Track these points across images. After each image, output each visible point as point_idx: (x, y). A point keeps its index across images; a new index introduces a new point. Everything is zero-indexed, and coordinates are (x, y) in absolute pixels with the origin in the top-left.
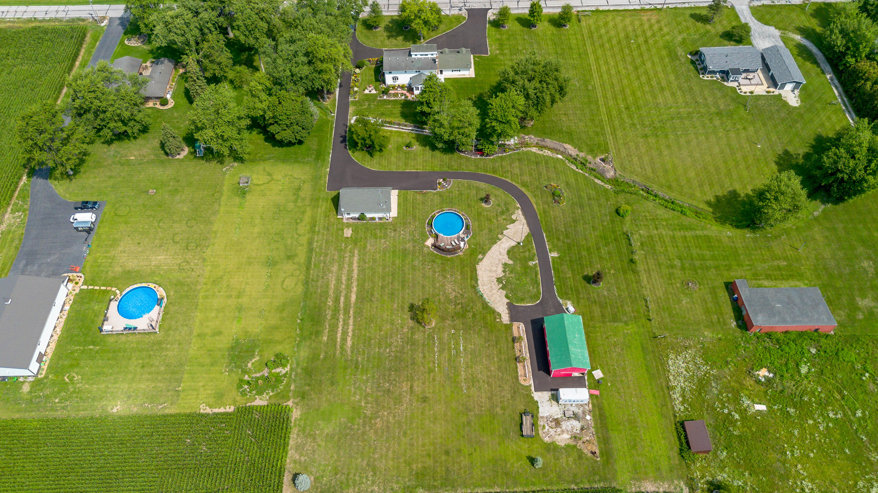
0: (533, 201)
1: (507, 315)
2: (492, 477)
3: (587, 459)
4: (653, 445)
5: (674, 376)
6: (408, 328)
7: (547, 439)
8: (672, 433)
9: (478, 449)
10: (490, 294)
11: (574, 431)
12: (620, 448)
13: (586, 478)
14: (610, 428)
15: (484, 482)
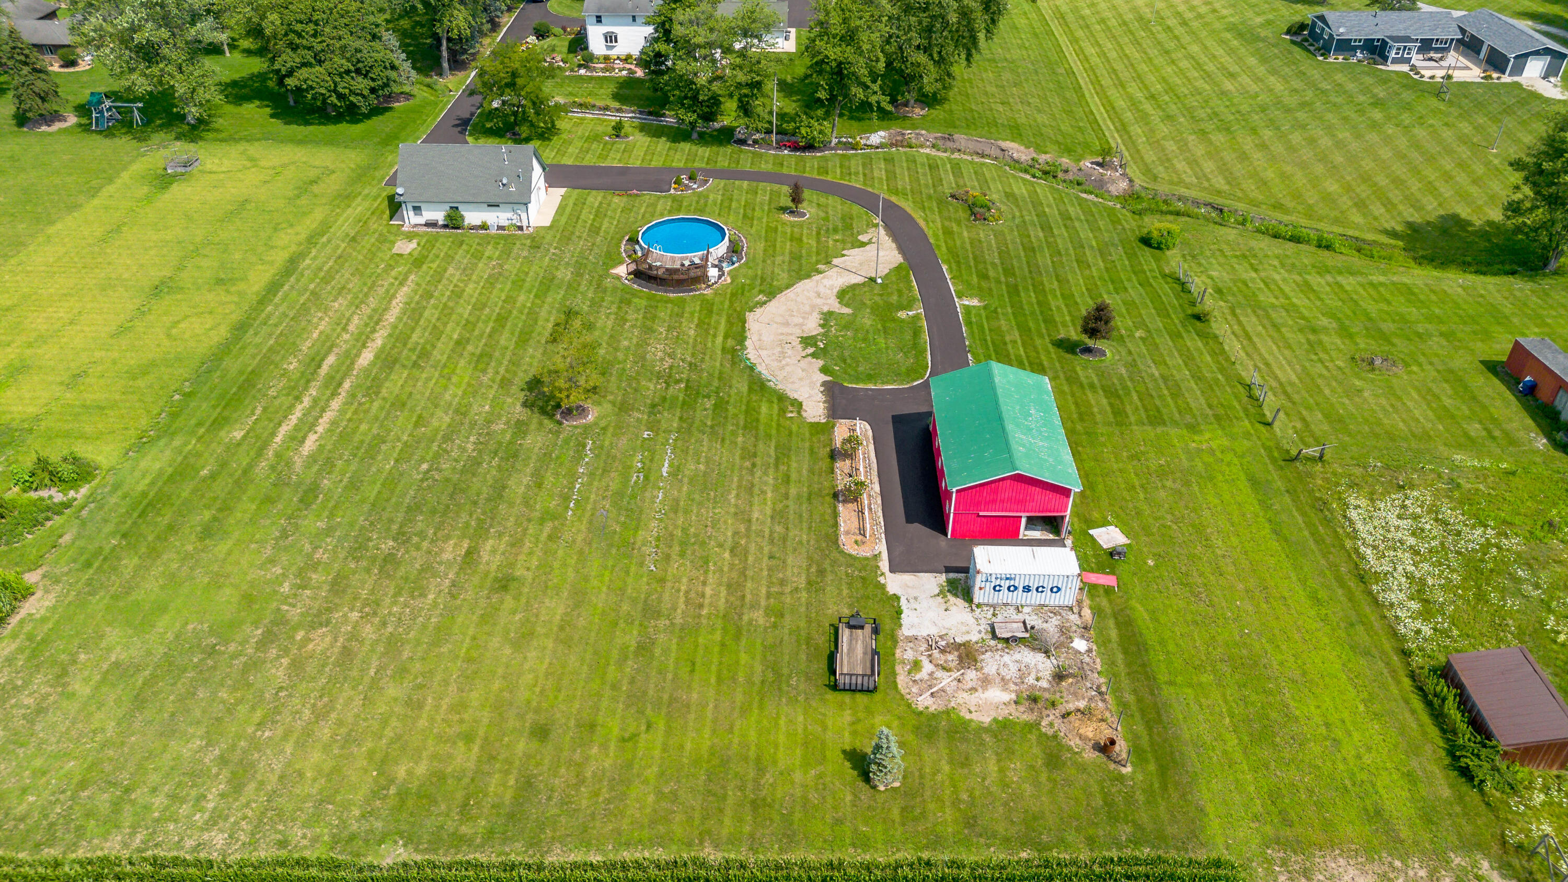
0: (918, 216)
1: (822, 405)
2: (697, 815)
3: (1082, 768)
4: (1339, 734)
5: (1375, 547)
6: (507, 423)
7: (924, 702)
8: (1407, 702)
9: (661, 725)
10: (775, 364)
11: (1031, 680)
12: (1208, 739)
13: (1078, 830)
14: (1162, 678)
15: (661, 829)
